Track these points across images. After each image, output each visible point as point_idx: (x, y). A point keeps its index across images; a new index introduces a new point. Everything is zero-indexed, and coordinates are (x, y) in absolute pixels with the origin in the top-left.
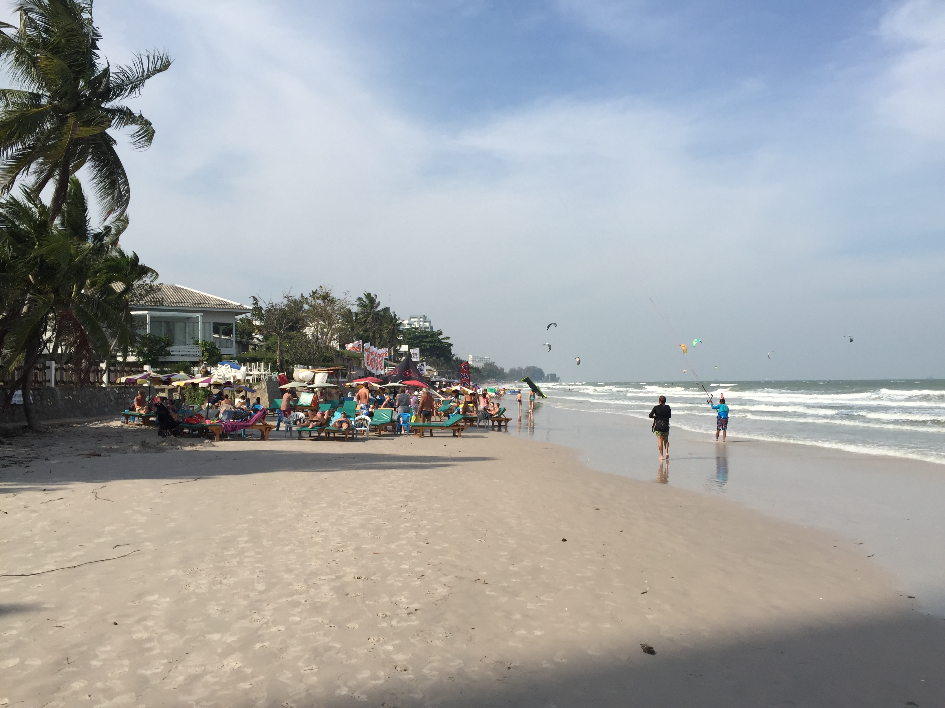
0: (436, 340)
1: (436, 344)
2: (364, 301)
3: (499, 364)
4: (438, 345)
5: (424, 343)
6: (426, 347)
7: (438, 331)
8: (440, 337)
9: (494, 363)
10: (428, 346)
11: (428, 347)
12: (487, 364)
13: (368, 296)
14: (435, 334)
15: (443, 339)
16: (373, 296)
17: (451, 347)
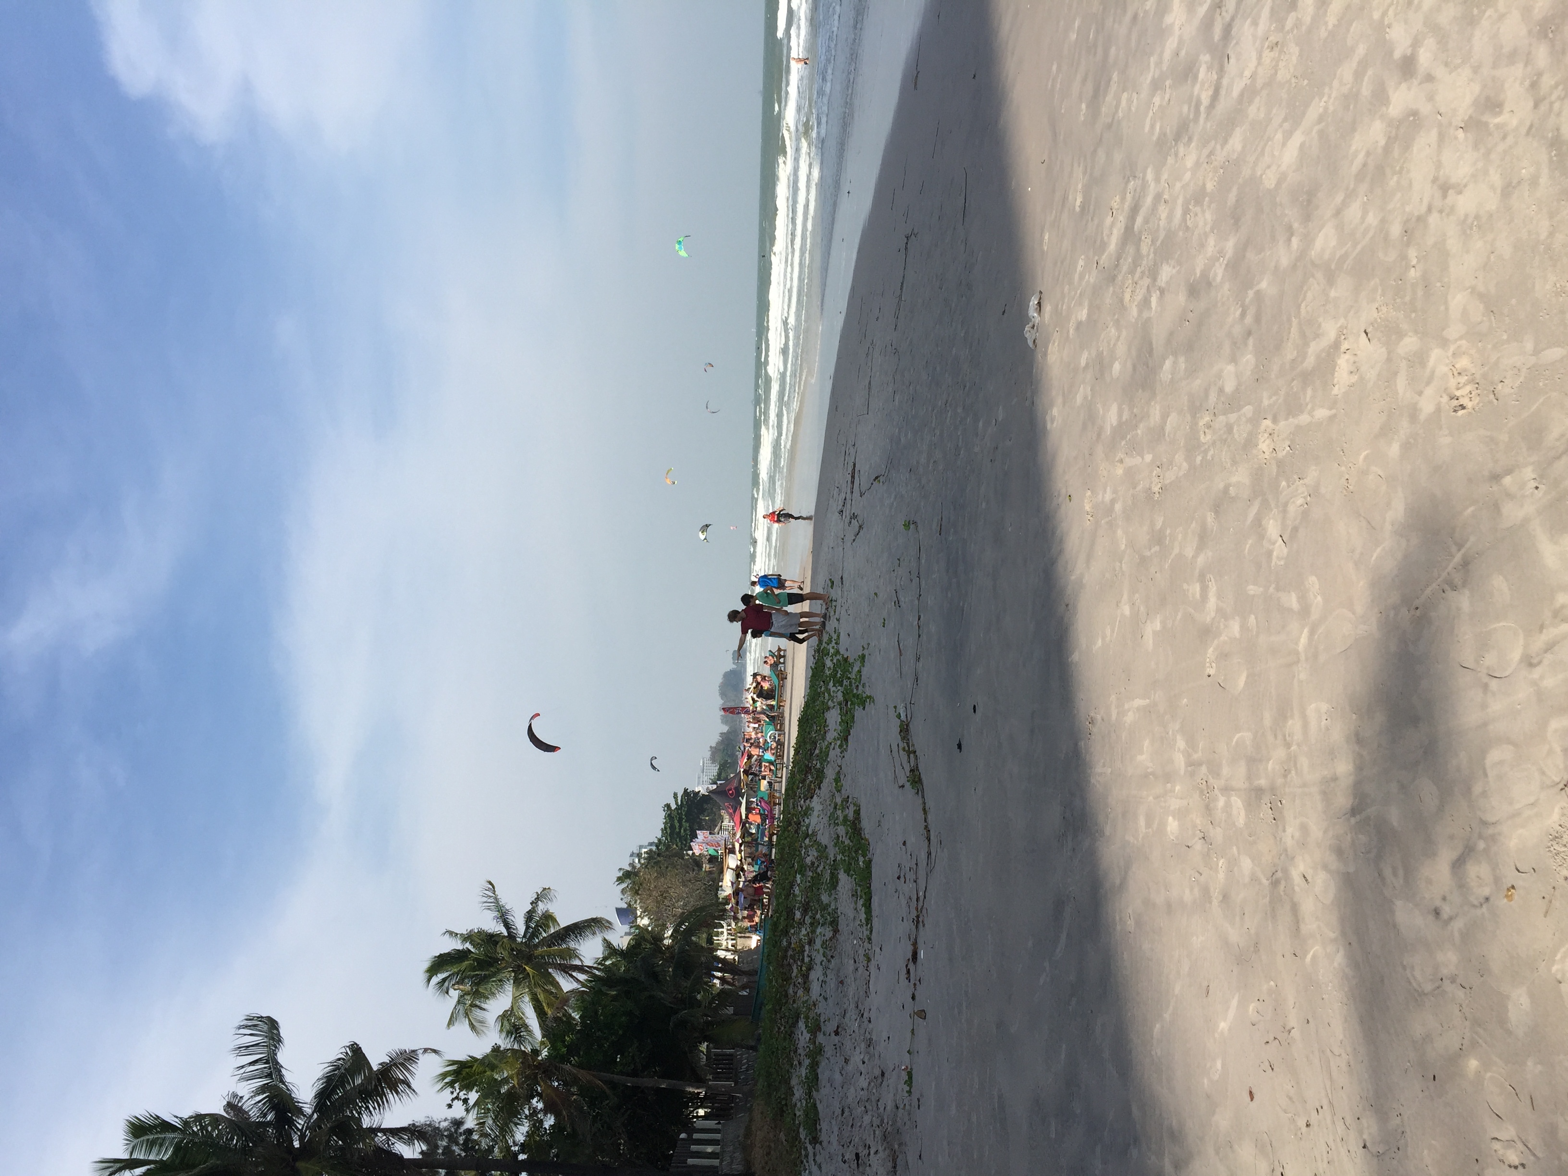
0: (678, 814)
1: (683, 813)
2: (628, 887)
3: (714, 739)
4: (686, 809)
5: (682, 831)
6: (688, 828)
7: (664, 810)
8: (673, 806)
9: (711, 747)
10: (686, 825)
11: (688, 825)
12: (713, 759)
13: (620, 880)
14: (669, 815)
15: (677, 803)
16: (620, 874)
17: (689, 791)
